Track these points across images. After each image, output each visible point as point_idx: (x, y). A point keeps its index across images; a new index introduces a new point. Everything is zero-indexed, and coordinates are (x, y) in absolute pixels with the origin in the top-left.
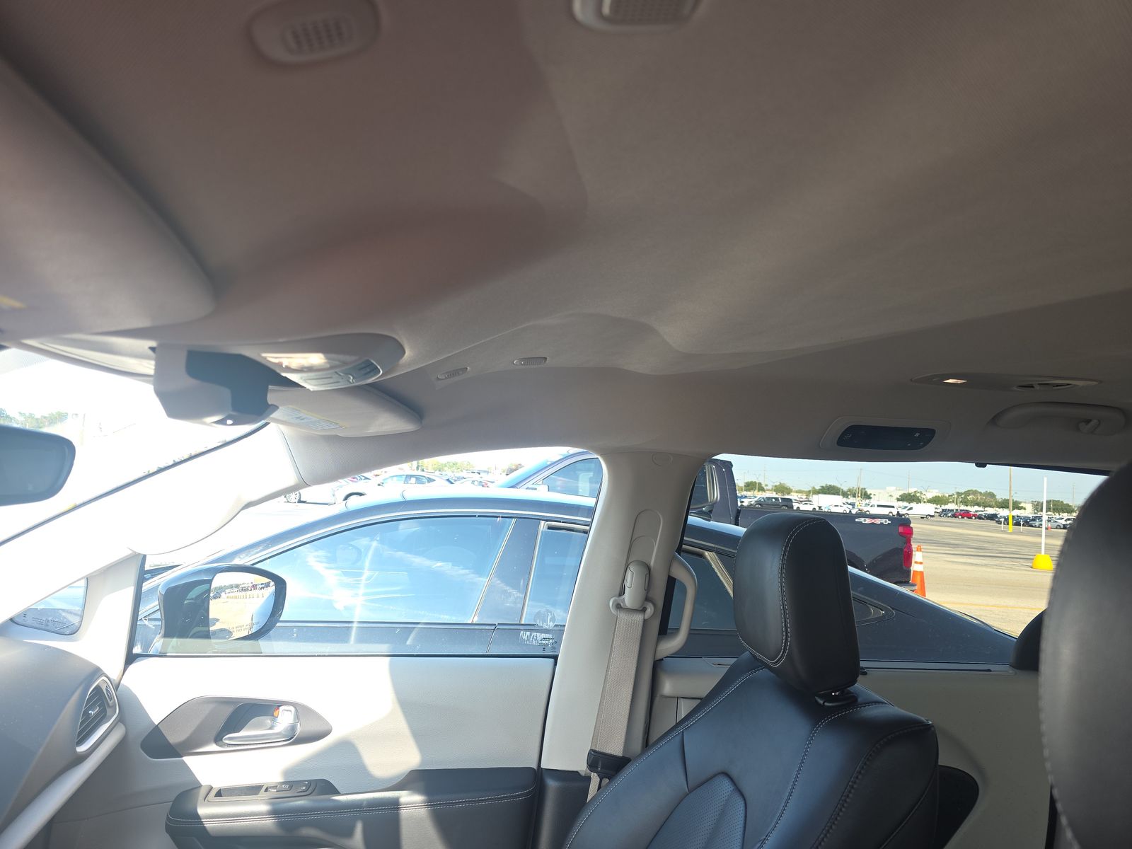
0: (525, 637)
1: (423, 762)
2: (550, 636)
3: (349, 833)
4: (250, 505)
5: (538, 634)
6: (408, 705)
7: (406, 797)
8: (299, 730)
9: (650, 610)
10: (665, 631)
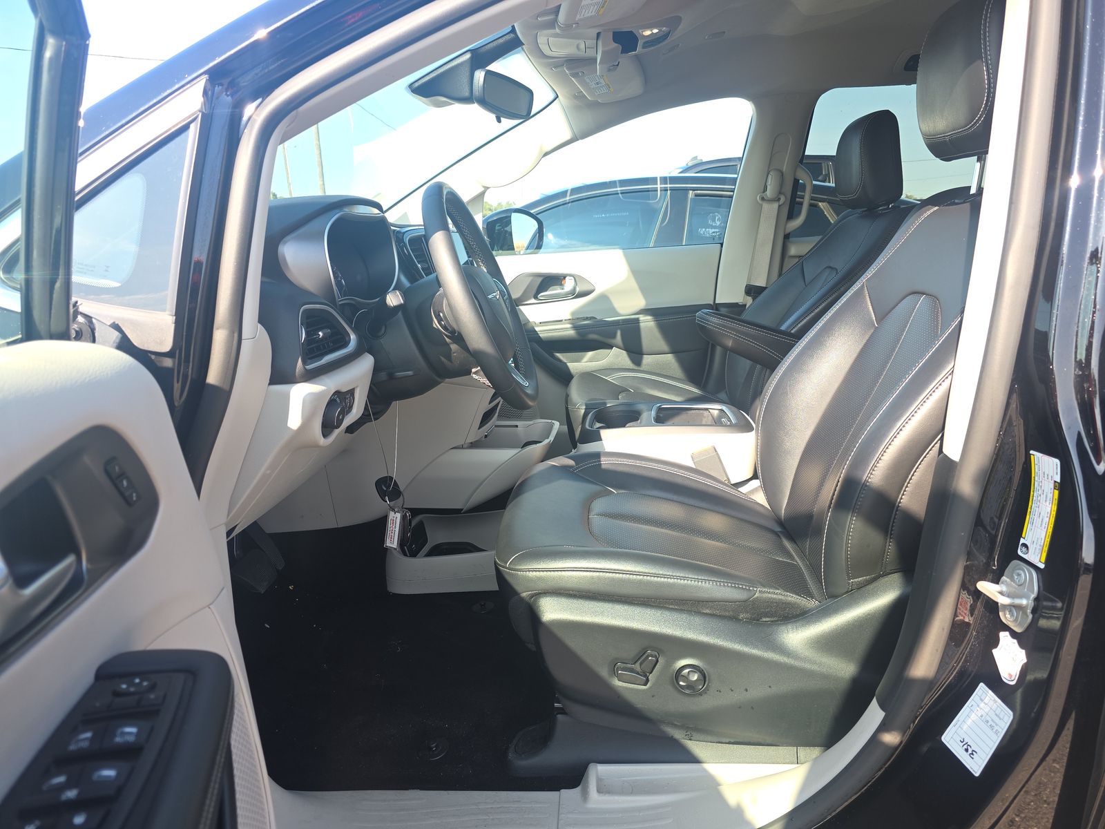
0: (702, 232)
1: (647, 305)
2: (716, 230)
3: (614, 336)
4: (546, 154)
5: (710, 230)
6: (636, 272)
7: (642, 318)
8: (578, 290)
9: (783, 199)
10: (791, 215)
